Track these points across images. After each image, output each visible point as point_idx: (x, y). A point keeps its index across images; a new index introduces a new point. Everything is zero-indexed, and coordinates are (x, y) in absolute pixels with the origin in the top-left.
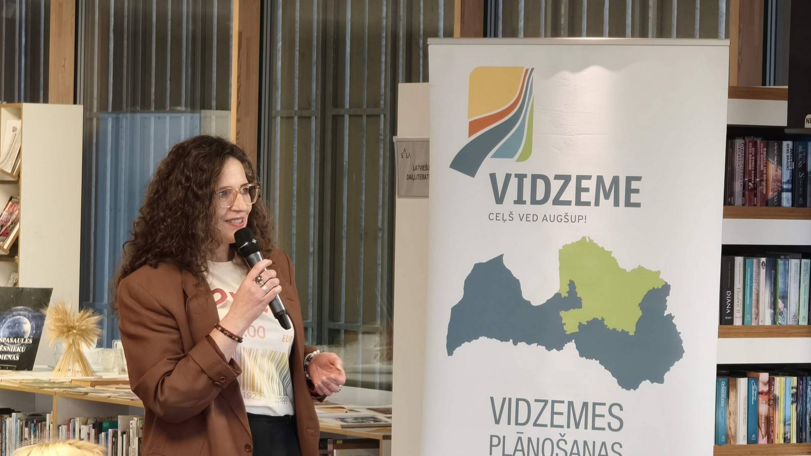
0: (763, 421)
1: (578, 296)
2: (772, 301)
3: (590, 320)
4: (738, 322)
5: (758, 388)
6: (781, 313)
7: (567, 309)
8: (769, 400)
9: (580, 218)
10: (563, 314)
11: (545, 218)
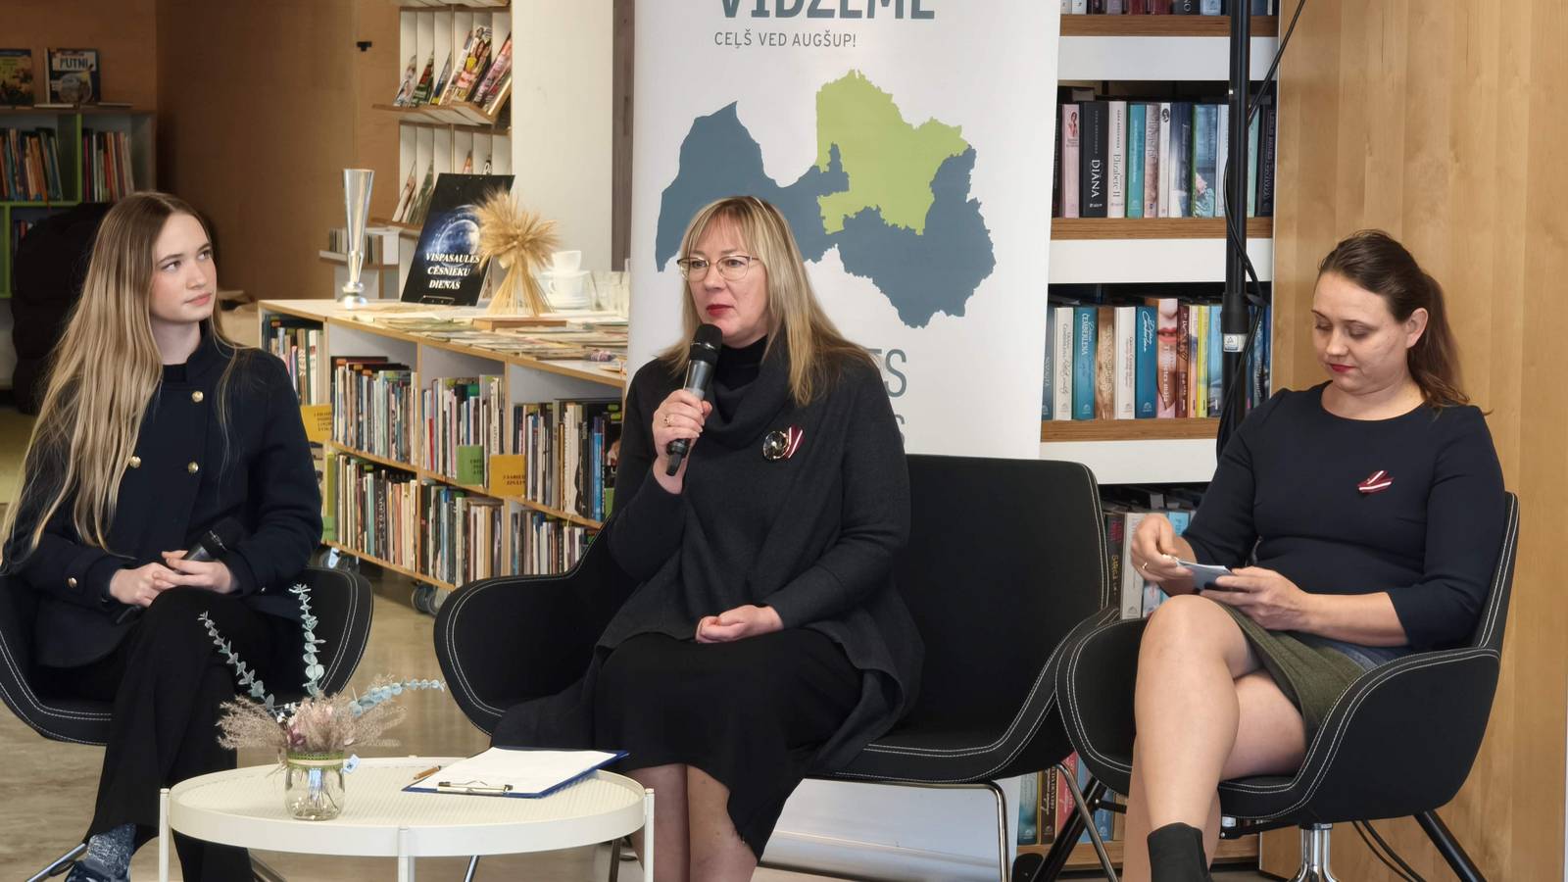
0: (1166, 380)
1: (843, 170)
2: (1184, 176)
3: (859, 210)
4: (1115, 211)
5: (1156, 324)
6: (1202, 197)
7: (827, 193)
8: (1178, 344)
9: (847, 38)
10: (822, 200)
11: (796, 41)
